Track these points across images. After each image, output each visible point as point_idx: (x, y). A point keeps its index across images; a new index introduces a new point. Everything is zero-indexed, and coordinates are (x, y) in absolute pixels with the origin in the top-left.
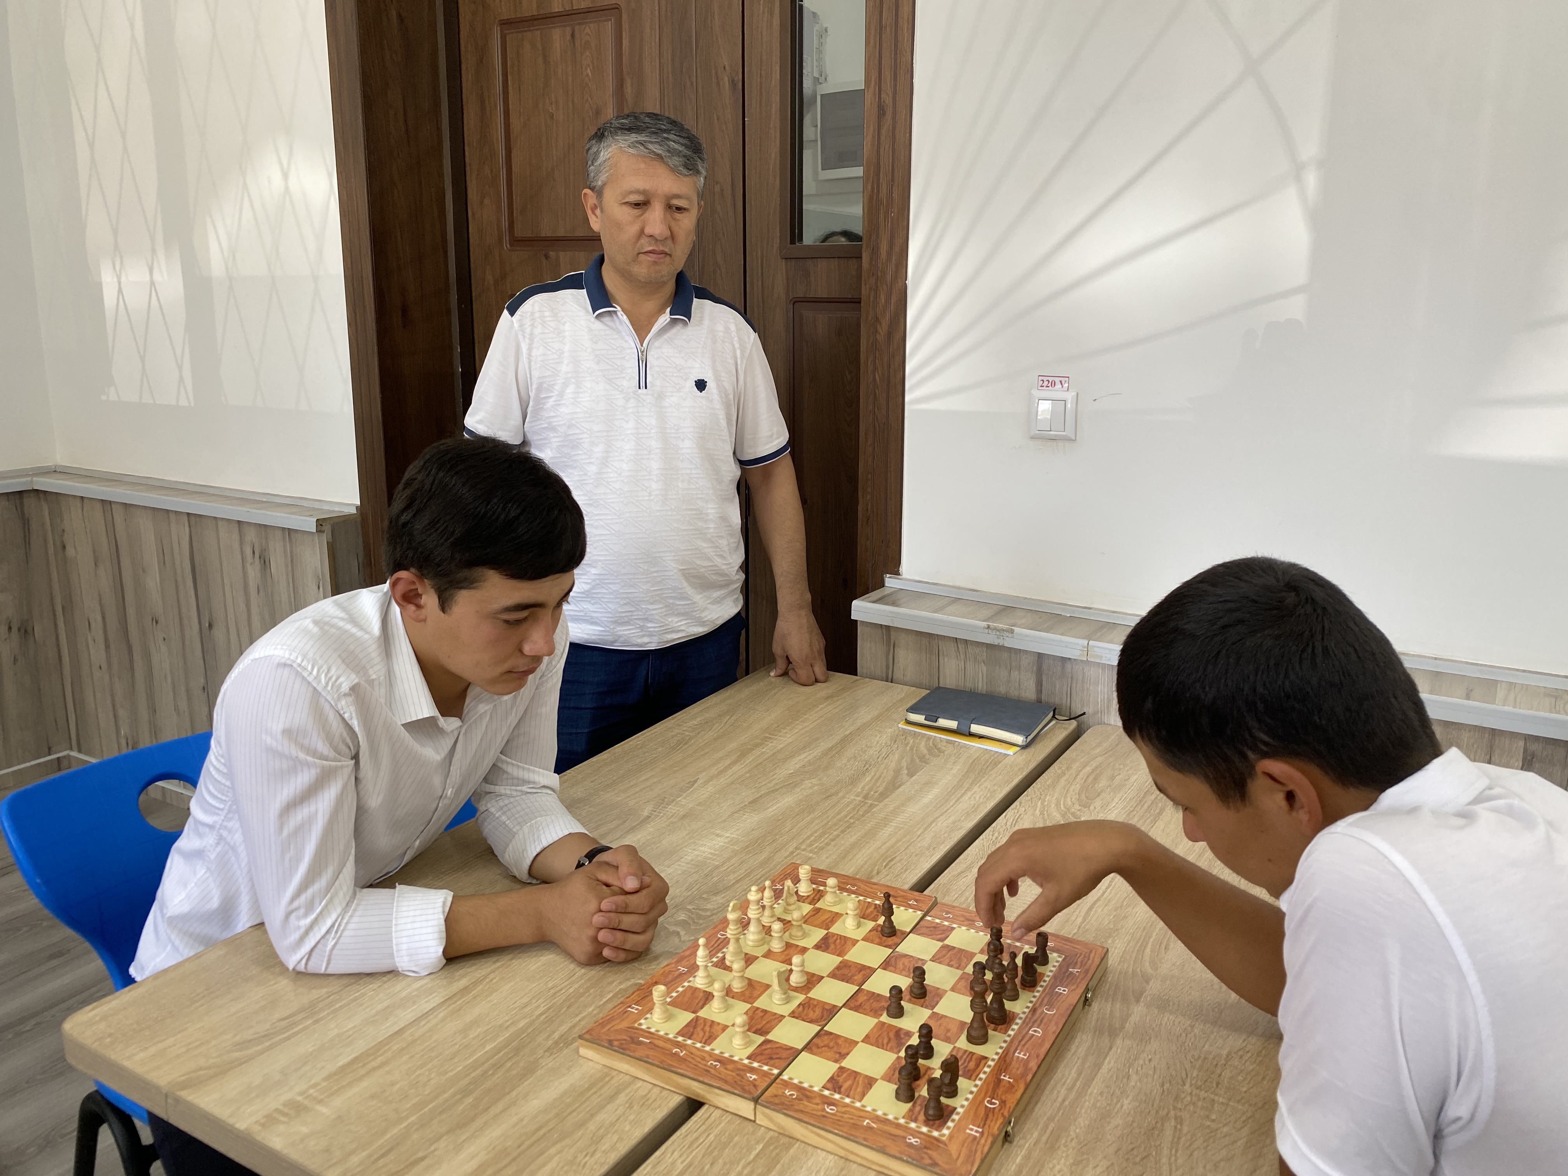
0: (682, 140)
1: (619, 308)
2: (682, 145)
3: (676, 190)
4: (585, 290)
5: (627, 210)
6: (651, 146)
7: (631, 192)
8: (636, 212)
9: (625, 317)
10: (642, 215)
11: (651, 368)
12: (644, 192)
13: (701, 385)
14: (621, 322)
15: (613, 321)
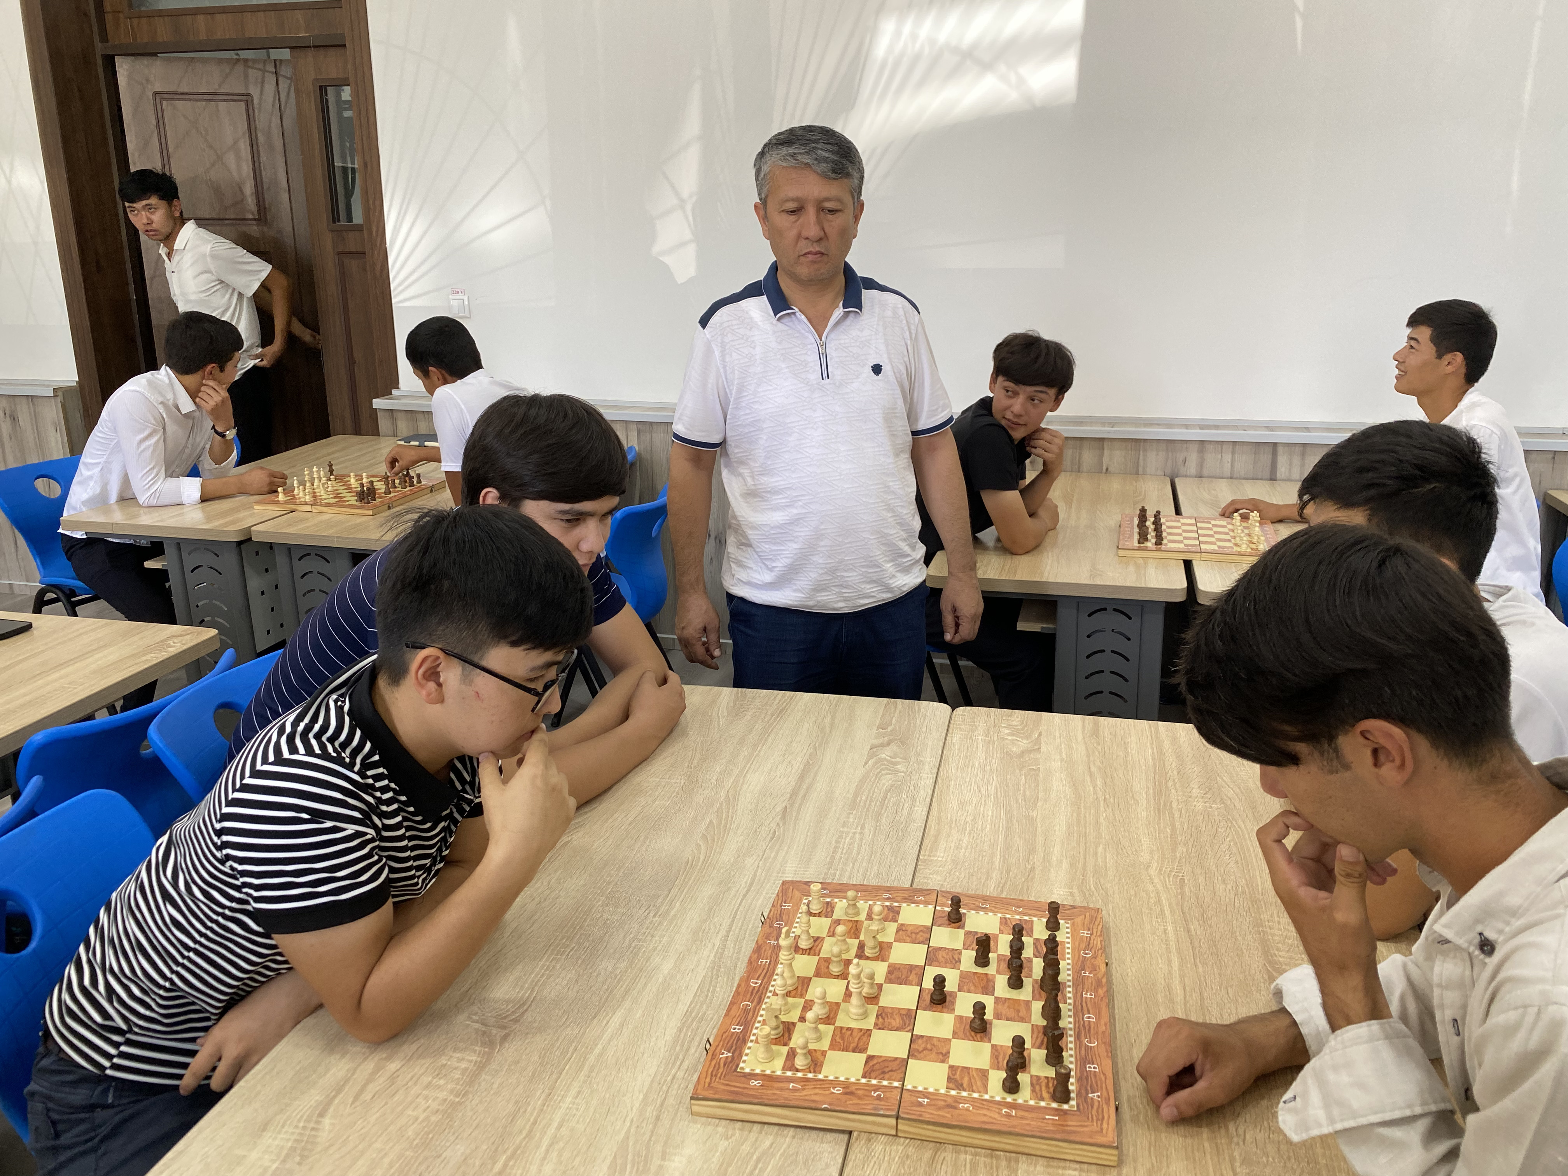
0: (829, 147)
1: (797, 310)
2: (830, 151)
3: (825, 194)
4: (764, 297)
5: (785, 216)
6: (800, 157)
7: (787, 201)
8: (793, 218)
9: (803, 317)
10: (797, 220)
11: (831, 359)
12: (797, 200)
13: (877, 369)
14: (800, 321)
15: (792, 321)
